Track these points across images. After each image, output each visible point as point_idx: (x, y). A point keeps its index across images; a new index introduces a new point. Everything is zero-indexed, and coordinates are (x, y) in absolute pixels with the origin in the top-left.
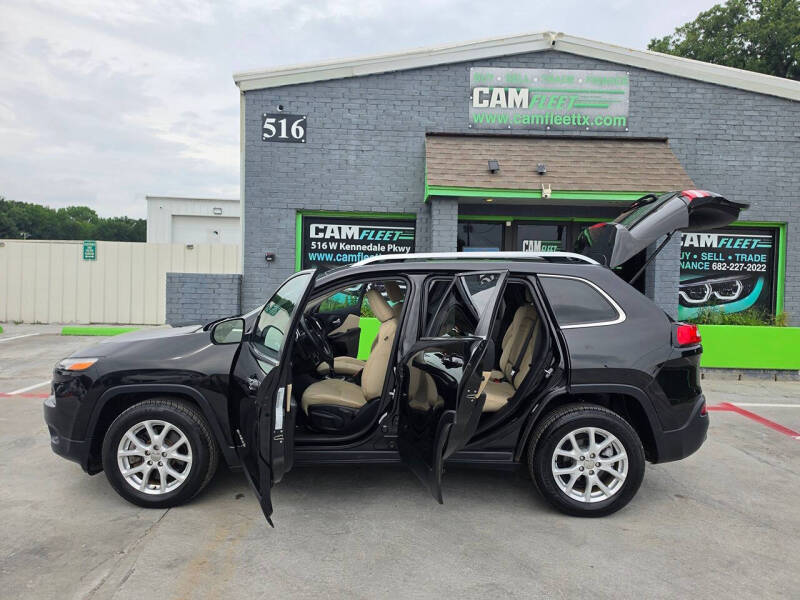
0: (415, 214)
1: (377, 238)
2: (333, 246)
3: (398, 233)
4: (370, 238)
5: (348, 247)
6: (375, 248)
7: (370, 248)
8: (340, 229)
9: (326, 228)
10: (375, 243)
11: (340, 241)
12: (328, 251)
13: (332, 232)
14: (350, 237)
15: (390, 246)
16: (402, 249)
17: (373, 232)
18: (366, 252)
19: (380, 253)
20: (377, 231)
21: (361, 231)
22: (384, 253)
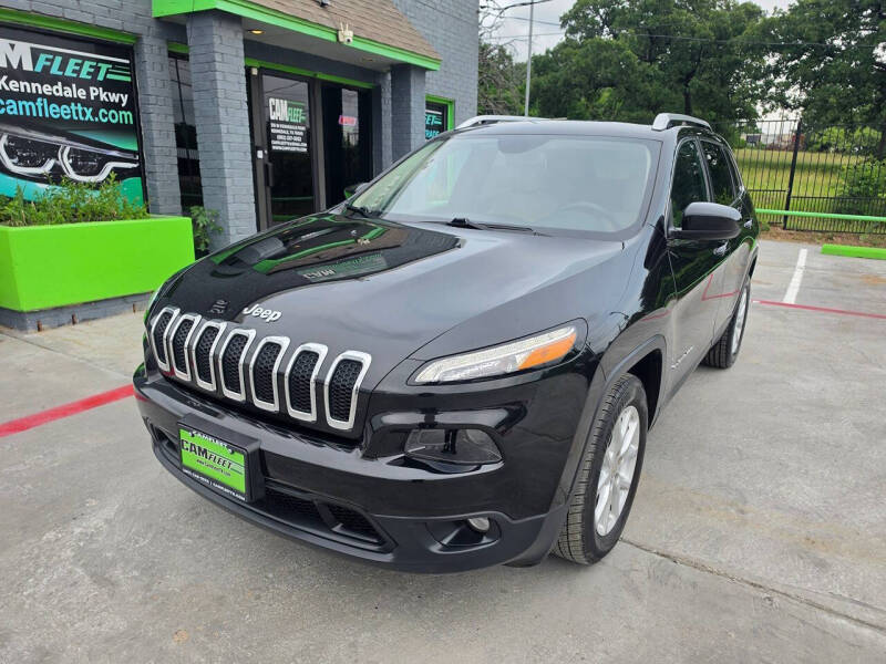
0: (138, 37)
1: (69, 73)
3: (104, 67)
4: (54, 70)
5: (14, 86)
6: (68, 93)
7: (58, 90)
10: (67, 82)
14: (15, 66)
15: (94, 92)
16: (114, 98)
17: (58, 60)
18: (52, 99)
19: (77, 101)
20: (66, 58)
21: (35, 55)
22: (86, 103)
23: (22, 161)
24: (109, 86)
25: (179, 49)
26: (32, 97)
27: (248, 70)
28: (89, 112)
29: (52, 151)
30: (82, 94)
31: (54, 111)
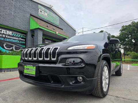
0: (27, 32)
1: (17, 36)
2: (4, 36)
3: (22, 36)
4: (15, 35)
5: (8, 37)
6: (16, 39)
7: (15, 38)
8: (6, 31)
9: (2, 30)
10: (16, 37)
11: (6, 35)
12: (2, 37)
13: (4, 32)
14: (9, 34)
15: (20, 39)
16: (23, 40)
17: (15, 34)
18: (14, 39)
19: (17, 40)
20: (17, 34)
21: (12, 33)
22: (18, 40)
23: (7, 47)
24: (22, 38)
25: (33, 34)
26: (11, 39)
27: (43, 38)
28: (19, 41)
29: (12, 46)
30: (18, 39)
31: (14, 41)
